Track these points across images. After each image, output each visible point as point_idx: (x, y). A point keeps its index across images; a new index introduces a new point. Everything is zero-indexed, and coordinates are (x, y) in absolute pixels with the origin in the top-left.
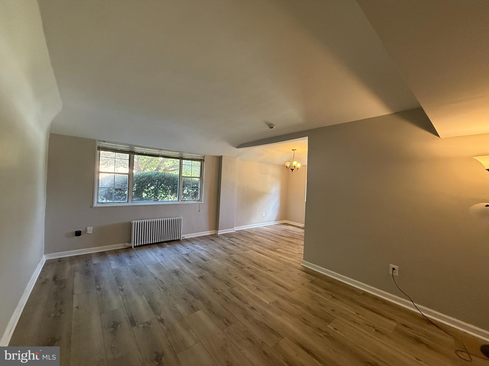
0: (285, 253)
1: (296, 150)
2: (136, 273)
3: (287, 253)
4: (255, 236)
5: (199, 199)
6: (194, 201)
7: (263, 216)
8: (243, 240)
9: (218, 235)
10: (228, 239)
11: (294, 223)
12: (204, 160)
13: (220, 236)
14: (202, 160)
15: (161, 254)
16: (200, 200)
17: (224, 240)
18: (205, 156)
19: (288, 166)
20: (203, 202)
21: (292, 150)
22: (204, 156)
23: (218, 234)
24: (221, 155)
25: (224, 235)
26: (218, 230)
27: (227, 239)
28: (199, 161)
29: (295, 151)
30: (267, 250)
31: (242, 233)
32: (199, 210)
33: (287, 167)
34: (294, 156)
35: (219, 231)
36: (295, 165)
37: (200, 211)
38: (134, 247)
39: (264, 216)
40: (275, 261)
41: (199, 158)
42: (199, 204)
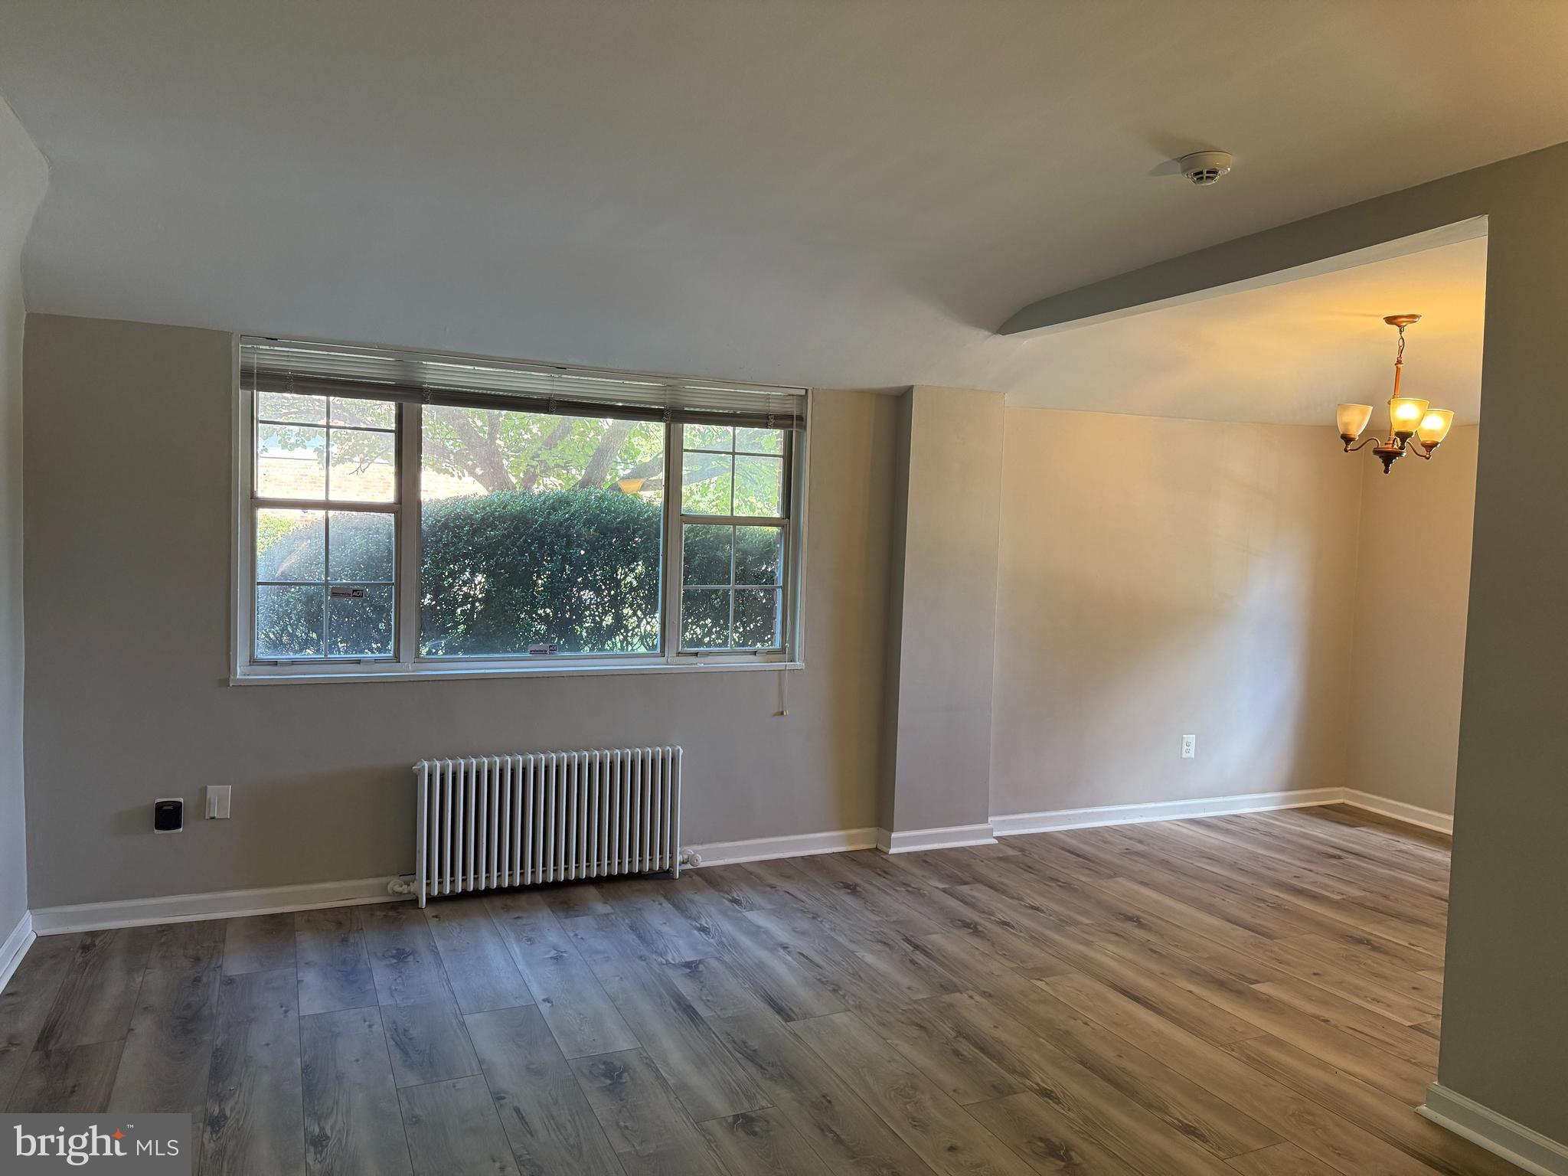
0: (1318, 1018)
1: (1413, 318)
2: (407, 1054)
3: (1326, 1021)
4: (1120, 879)
5: (777, 645)
6: (752, 657)
7: (1185, 755)
8: (1039, 901)
9: (892, 860)
10: (944, 891)
11: (1407, 813)
12: (801, 419)
13: (902, 864)
14: (791, 417)
15: (553, 953)
16: (783, 650)
17: (917, 893)
18: (810, 392)
19: (1356, 432)
20: (799, 664)
21: (1390, 320)
22: (803, 392)
23: (893, 851)
24: (904, 382)
25: (923, 859)
26: (891, 830)
27: (941, 886)
28: (776, 426)
29: (1409, 328)
30: (1192, 987)
31: (1036, 857)
32: (776, 711)
33: (1347, 439)
34: (1399, 362)
35: (894, 835)
36: (1405, 422)
37: (782, 713)
38: (431, 900)
39: (1192, 754)
40: (1232, 1066)
41: (775, 407)
42: (777, 673)
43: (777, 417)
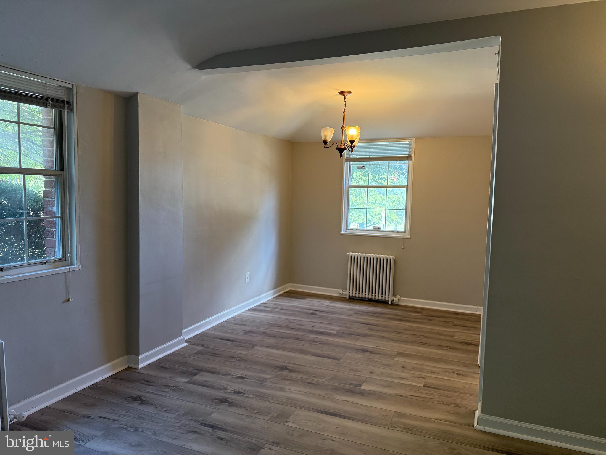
0: (397, 395)
1: (350, 92)
3: (401, 396)
4: (257, 348)
5: (59, 256)
6: (43, 266)
8: (239, 373)
9: (143, 372)
10: (189, 382)
12: (70, 105)
13: (152, 373)
14: (62, 102)
16: (64, 258)
17: (176, 389)
18: (74, 86)
19: (329, 139)
20: (76, 266)
21: (341, 93)
22: (70, 86)
23: (141, 366)
24: (132, 89)
25: (159, 365)
26: (138, 354)
27: (186, 380)
28: (52, 106)
29: (348, 96)
31: (213, 347)
32: (64, 299)
33: (325, 142)
34: (344, 111)
35: (140, 357)
36: (352, 136)
37: (69, 300)
39: (249, 281)
41: (51, 93)
42: (63, 274)
43: (55, 100)
